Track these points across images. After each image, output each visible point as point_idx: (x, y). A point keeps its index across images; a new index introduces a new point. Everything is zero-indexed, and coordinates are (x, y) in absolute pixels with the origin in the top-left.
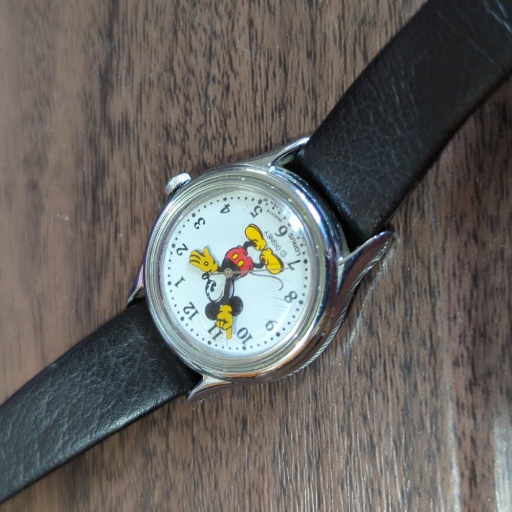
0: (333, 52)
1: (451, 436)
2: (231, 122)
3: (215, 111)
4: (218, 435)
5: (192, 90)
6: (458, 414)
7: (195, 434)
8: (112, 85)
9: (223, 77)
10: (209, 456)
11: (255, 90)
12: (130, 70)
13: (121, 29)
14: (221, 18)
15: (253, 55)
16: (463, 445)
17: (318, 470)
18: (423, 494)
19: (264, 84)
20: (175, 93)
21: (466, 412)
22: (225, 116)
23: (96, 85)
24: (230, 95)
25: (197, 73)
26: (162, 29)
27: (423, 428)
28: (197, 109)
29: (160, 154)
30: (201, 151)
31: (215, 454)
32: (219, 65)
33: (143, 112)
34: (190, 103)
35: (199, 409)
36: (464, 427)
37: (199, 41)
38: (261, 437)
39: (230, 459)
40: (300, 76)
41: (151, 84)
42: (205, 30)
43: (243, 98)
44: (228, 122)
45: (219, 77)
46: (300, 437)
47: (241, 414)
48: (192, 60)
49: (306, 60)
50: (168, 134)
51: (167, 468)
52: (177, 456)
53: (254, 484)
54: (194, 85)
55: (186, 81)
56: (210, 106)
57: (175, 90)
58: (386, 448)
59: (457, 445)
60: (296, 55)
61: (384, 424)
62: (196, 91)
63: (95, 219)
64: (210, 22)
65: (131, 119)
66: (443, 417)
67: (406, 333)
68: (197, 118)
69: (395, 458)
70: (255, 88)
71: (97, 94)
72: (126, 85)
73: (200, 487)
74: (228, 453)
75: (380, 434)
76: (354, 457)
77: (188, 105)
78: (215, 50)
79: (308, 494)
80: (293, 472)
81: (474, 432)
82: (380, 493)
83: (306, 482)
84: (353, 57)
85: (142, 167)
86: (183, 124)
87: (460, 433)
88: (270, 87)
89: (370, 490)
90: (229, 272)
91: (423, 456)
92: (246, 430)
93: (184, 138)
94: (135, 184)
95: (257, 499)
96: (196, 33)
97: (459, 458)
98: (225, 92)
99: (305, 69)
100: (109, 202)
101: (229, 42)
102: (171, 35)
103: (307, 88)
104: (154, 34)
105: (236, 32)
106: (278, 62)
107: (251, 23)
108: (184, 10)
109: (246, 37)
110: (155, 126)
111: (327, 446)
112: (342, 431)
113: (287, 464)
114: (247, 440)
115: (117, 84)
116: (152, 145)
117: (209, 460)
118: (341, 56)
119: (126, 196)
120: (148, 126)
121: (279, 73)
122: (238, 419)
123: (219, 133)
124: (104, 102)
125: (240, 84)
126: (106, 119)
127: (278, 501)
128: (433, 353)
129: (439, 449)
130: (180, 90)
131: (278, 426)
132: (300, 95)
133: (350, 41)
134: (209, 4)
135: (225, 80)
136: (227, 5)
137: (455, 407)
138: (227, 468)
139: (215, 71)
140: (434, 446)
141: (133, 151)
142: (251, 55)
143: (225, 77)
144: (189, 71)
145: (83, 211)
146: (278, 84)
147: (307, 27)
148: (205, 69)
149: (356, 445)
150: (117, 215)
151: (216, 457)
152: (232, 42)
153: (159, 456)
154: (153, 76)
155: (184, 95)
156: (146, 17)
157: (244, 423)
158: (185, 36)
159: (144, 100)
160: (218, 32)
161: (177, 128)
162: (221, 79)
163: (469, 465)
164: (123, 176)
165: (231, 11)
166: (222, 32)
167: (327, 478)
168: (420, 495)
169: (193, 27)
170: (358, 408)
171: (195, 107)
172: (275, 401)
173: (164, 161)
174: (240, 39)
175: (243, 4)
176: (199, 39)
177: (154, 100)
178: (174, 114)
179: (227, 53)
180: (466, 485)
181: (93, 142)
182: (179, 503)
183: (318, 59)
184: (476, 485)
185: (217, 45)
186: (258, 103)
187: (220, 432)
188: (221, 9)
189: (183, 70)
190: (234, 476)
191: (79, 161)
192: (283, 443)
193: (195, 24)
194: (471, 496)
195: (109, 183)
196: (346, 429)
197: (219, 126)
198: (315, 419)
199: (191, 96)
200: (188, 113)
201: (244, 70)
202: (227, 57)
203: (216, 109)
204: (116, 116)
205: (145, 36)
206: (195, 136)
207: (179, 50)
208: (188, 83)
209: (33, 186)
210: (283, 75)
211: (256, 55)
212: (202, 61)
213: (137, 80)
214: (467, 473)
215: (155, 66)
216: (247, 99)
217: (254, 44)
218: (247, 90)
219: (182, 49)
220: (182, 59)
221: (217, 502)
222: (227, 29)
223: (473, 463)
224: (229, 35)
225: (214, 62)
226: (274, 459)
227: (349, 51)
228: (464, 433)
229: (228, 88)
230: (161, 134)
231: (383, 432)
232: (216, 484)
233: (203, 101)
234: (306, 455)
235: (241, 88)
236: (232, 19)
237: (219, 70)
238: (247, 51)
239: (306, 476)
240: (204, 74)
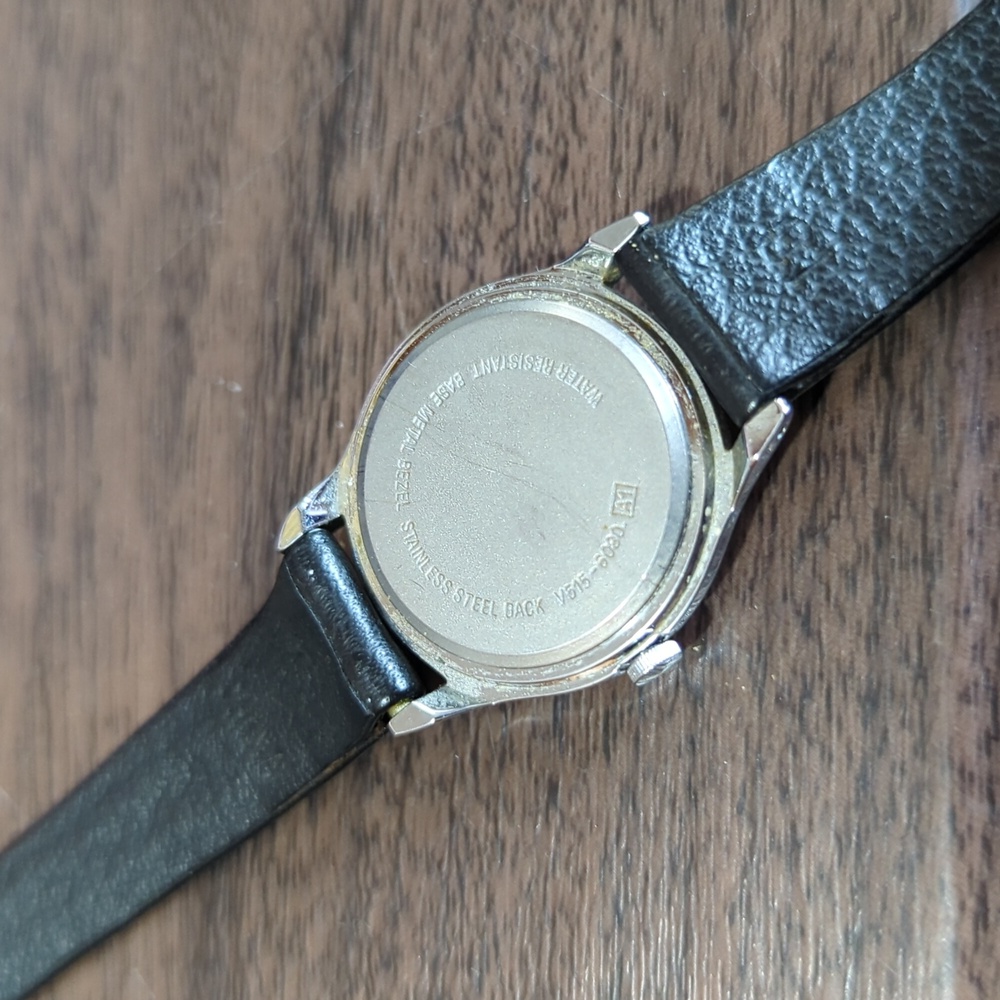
0: (770, 108)
1: (946, 829)
2: (566, 228)
3: (536, 205)
4: (501, 808)
5: (497, 164)
6: (963, 791)
7: (455, 804)
8: (342, 145)
9: (557, 142)
10: (479, 847)
11: (616, 170)
12: (379, 119)
13: (367, 41)
14: (561, 35)
15: (617, 106)
16: (968, 850)
17: (687, 882)
18: (885, 938)
19: (634, 159)
20: (463, 166)
21: (976, 790)
22: (556, 215)
23: (312, 144)
24: (568, 176)
25: (508, 133)
26: (446, 47)
27: (893, 813)
28: (503, 199)
29: (426, 277)
31: (492, 844)
32: (550, 120)
33: (399, 200)
34: (491, 188)
35: (468, 758)
36: (971, 817)
37: (516, 74)
38: (583, 817)
39: (521, 854)
40: (704, 150)
41: (418, 146)
42: (528, 55)
43: (592, 184)
44: (561, 226)
45: (548, 141)
46: (658, 820)
47: (547, 771)
48: (500, 106)
49: (716, 120)
50: (444, 242)
51: (396, 867)
52: (419, 846)
53: (562, 905)
54: (500, 153)
55: (484, 146)
56: (528, 196)
57: (463, 160)
58: (821, 848)
59: (956, 849)
60: (697, 111)
61: (819, 804)
62: (503, 165)
63: (294, 391)
64: (540, 39)
65: (376, 210)
66: (932, 794)
67: (874, 637)
68: (502, 215)
69: (836, 869)
70: (616, 165)
71: (312, 161)
72: (370, 147)
73: (458, 906)
74: (517, 844)
75: (811, 822)
76: (759, 861)
77: (486, 190)
78: (545, 93)
79: (665, 929)
80: (640, 885)
81: (990, 827)
82: (803, 932)
83: (663, 906)
84: (805, 120)
85: (390, 301)
86: (474, 224)
87: (962, 827)
88: (645, 165)
89: (784, 927)
91: (891, 868)
92: (555, 803)
93: (474, 252)
94: (375, 332)
95: (567, 933)
96: (511, 58)
97: (956, 873)
98: (559, 172)
99: (714, 135)
100: (321, 364)
101: (572, 79)
102: (463, 59)
103: (715, 171)
104: (430, 55)
105: (588, 62)
106: (663, 121)
107: (617, 46)
108: (490, 15)
109: (606, 70)
110: (420, 225)
111: (709, 839)
112: (740, 812)
113: (629, 869)
114: (556, 820)
115: (353, 145)
116: (412, 263)
117: (480, 855)
118: (783, 115)
119: (355, 354)
120: (407, 225)
121: (665, 140)
122: (541, 780)
123: (542, 246)
124: (325, 176)
125: (589, 156)
126: (327, 208)
127: (607, 938)
128: (922, 675)
129: (921, 856)
130: (472, 161)
131: (617, 797)
133: (803, 90)
134: (538, 5)
135: (561, 148)
136: (573, 9)
137: (957, 778)
138: (513, 872)
139: (542, 129)
140: (912, 849)
141: (376, 271)
142: (613, 105)
143: (561, 142)
144: (492, 128)
145: (271, 376)
146: (661, 160)
147: (725, 59)
148: (524, 125)
149: (764, 839)
150: (336, 387)
151: (493, 852)
152: (577, 79)
153: (383, 844)
154: (424, 132)
155: (480, 171)
156: (417, 23)
157: (553, 788)
158: (489, 62)
159: (402, 176)
160: (554, 59)
161: (461, 232)
162: (552, 146)
163: (976, 888)
164: (353, 315)
165: (580, 21)
166: (560, 58)
167: (704, 900)
168: (879, 939)
169: (505, 47)
170: (771, 772)
171: (499, 196)
172: (615, 750)
173: (432, 292)
174: (593, 74)
175: (604, 10)
176: (515, 69)
177: (421, 177)
178: (460, 205)
179: (566, 98)
180: (968, 924)
181: (300, 249)
182: (414, 935)
183: (739, 120)
184: (986, 927)
185: (549, 83)
186: (620, 194)
187: (505, 805)
188: (562, 16)
189: (480, 126)
190: (525, 887)
191: (270, 281)
192: (624, 831)
193: (511, 41)
194: (976, 947)
195: (324, 326)
196: (747, 811)
197: (542, 233)
198: (689, 787)
199: (492, 175)
200: (484, 205)
201: (598, 132)
202: (567, 107)
203: (538, 200)
204: (346, 203)
205: (414, 59)
206: (496, 248)
207: (476, 88)
208: (490, 150)
209: (177, 325)
210: (672, 144)
211: (622, 105)
212: (518, 110)
213: (392, 138)
214: (971, 903)
215: (427, 115)
216: (598, 185)
217: (620, 85)
218: (601, 169)
219: (482, 87)
220: (480, 104)
221: (489, 938)
222: (570, 53)
223: (983, 887)
224: (574, 65)
225: (543, 112)
226: (606, 859)
227: (800, 108)
228: (970, 828)
229: (564, 163)
230: (431, 241)
231: (816, 820)
232: (490, 901)
233: (515, 183)
234: (667, 855)
235: (589, 164)
236: (580, 36)
237: (550, 129)
238: (606, 97)
239: (663, 895)
240: (521, 135)
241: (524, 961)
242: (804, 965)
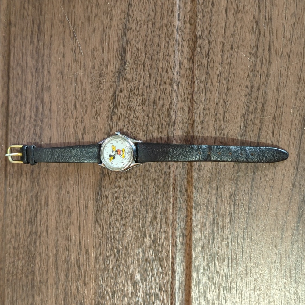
0: (157, 116)
1: (171, 183)
2: (137, 126)
3: (134, 123)
4: (130, 182)
5: (130, 118)
7: (126, 182)
8: (113, 114)
11: (142, 121)
12: (118, 112)
14: (137, 106)
17: (148, 189)
23: (110, 114)
25: (131, 115)
26: (125, 105)
27: (167, 182)
30: (131, 130)
33: (120, 121)
34: (130, 121)
37: (132, 109)
38: (138, 183)
41: (122, 116)
42: (134, 107)
43: (140, 121)
48: (131, 113)
49: (152, 117)
51: (119, 189)
55: (129, 116)
58: (160, 185)
59: (172, 185)
65: (117, 122)
67: (165, 166)
68: (131, 124)
69: (162, 187)
75: (160, 183)
80: (144, 189)
82: (159, 193)
90: (116, 153)
91: (167, 187)
101: (138, 111)
102: (127, 107)
104: (123, 106)
105: (140, 109)
106: (147, 116)
107: (143, 108)
111: (150, 185)
114: (136, 184)
115: (115, 114)
120: (121, 124)
121: (147, 118)
122: (134, 180)
124: (111, 117)
126: (112, 121)
128: (169, 170)
130: (128, 118)
131: (142, 181)
132: (151, 122)
133: (160, 115)
138: (131, 189)
139: (135, 115)
140: (168, 185)
146: (147, 120)
154: (122, 114)
158: (130, 108)
159: (120, 118)
161: (126, 125)
162: (136, 117)
168: (165, 193)
169: (131, 106)
170: (156, 179)
177: (122, 119)
178: (126, 122)
180: (173, 192)
181: (109, 125)
186: (143, 123)
189: (128, 114)
196: (154, 182)
197: (135, 126)
198: (148, 180)
201: (141, 116)
202: (137, 113)
204: (114, 120)
205: (121, 106)
207: (128, 110)
209: (95, 132)
211: (143, 114)
215: (123, 112)
217: (143, 112)
220: (128, 112)
221: (129, 195)
222: (138, 108)
229: (137, 119)
230: (123, 125)
232: (129, 191)
233: (132, 121)
235: (140, 119)
238: (141, 113)
239: (146, 190)
240: (133, 116)
241: (132, 197)
242: (159, 196)
